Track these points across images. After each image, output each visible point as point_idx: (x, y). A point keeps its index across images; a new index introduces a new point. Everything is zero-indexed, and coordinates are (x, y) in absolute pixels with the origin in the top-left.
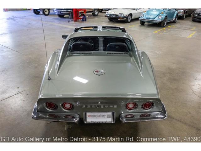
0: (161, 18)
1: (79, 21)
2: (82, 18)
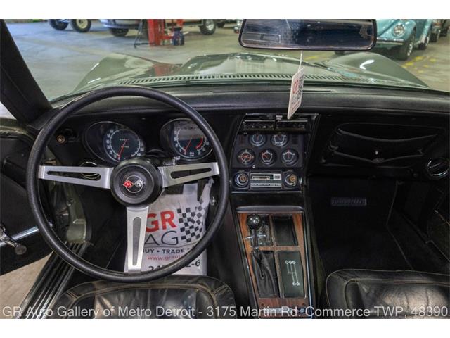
0: (401, 32)
1: (164, 45)
2: (172, 38)
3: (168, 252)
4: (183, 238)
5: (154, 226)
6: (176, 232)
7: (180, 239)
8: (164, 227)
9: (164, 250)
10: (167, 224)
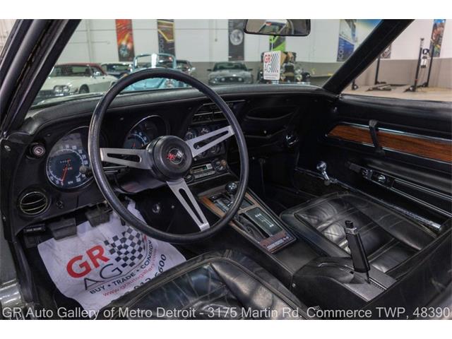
3: (119, 282)
4: (124, 265)
5: (84, 269)
6: (112, 264)
7: (121, 268)
8: (97, 265)
9: (114, 282)
10: (98, 260)
